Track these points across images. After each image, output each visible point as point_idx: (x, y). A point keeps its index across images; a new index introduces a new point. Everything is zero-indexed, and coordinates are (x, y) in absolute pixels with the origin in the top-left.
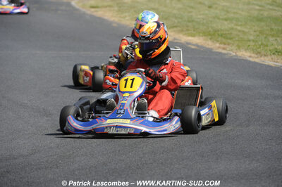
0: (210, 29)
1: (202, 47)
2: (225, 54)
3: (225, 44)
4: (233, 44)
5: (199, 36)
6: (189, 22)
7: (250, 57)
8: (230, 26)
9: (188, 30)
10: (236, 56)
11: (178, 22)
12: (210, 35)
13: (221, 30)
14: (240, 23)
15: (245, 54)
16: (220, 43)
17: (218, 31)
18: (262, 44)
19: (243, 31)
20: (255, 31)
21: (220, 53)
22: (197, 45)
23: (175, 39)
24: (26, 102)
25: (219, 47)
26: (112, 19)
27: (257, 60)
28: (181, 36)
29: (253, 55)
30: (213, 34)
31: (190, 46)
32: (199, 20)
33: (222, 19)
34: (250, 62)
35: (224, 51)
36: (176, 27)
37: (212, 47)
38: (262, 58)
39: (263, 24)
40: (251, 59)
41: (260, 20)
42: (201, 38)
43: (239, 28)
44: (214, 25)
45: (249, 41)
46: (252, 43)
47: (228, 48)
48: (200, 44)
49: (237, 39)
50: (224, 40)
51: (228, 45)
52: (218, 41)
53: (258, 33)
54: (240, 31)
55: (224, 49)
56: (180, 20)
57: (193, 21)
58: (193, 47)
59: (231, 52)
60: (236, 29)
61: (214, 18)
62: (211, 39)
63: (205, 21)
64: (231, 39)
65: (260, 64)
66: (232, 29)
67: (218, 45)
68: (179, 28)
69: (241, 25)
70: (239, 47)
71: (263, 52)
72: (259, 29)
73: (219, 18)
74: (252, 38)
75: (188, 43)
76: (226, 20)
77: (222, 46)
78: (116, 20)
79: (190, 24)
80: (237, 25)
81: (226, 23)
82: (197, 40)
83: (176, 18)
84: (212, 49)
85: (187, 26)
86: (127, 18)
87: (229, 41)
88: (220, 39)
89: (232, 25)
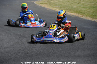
1: (75, 16)
2: (82, 18)
3: (82, 15)
5: (74, 12)
6: (72, 8)
7: (90, 19)
8: (84, 9)
9: (71, 11)
10: (86, 19)
11: (68, 8)
16: (81, 15)
17: (80, 11)
18: (94, 15)
19: (89, 11)
21: (81, 18)
22: (74, 15)
24: (18, 33)
25: (81, 16)
26: (47, 7)
28: (69, 12)
29: (91, 19)
31: (71, 16)
32: (74, 8)
33: (82, 7)
34: (90, 21)
36: (67, 10)
38: (94, 20)
40: (91, 20)
42: (75, 13)
43: (87, 10)
44: (79, 9)
45: (90, 14)
46: (91, 15)
47: (84, 16)
49: (86, 13)
50: (82, 14)
51: (84, 15)
53: (93, 12)
54: (87, 11)
55: (82, 17)
57: (73, 8)
58: (72, 16)
60: (86, 10)
61: (79, 7)
62: (78, 14)
63: (76, 8)
64: (84, 13)
66: (85, 10)
67: (80, 15)
68: (68, 10)
69: (88, 9)
70: (87, 16)
71: (94, 18)
72: (93, 10)
73: (81, 7)
74: (91, 13)
75: (71, 15)
76: (83, 7)
77: (82, 16)
79: (72, 9)
81: (83, 8)
83: (67, 7)
84: (78, 17)
86: (52, 7)
88: (81, 13)
89: (85, 9)
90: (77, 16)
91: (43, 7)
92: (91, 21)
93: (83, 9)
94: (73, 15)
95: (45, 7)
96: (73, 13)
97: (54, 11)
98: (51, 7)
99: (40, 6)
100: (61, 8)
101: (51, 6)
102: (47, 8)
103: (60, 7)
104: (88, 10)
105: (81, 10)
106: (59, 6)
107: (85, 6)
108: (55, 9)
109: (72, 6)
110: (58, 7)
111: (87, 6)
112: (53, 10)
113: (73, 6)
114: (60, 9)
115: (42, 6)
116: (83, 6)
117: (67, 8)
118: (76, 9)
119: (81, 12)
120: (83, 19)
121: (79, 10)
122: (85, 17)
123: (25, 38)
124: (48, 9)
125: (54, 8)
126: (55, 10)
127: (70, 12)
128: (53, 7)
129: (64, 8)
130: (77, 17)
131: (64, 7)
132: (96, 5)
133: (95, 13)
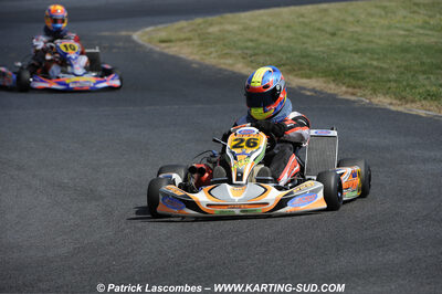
91: (173, 57)
92: (393, 112)
93: (357, 60)
94: (310, 87)
95: (182, 56)
97: (226, 70)
98: (211, 53)
99: (162, 54)
100: (253, 58)
101: (207, 52)
102: (192, 62)
103: (249, 52)
104: (381, 64)
105: (347, 63)
106: (247, 48)
107: (364, 45)
108: (230, 61)
109: (306, 48)
110: (240, 52)
111: (373, 46)
112: (221, 69)
113: (309, 46)
114: (251, 61)
115: (166, 51)
116: (355, 48)
117: (284, 57)
118: (323, 60)
119: (347, 71)
120: (356, 105)
121: (336, 64)
122: (364, 96)
124: (194, 66)
125: (222, 61)
126: (230, 68)
127: (296, 75)
128: (220, 57)
129: (268, 58)
130: (330, 95)
131: (269, 54)
132: (414, 41)
133: (413, 76)
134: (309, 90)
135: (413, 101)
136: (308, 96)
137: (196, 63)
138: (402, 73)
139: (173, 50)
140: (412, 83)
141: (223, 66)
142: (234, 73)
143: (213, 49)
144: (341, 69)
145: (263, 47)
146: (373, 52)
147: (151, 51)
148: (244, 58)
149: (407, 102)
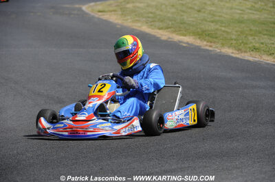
0: (199, 30)
1: (192, 45)
2: (211, 51)
3: (211, 42)
4: (218, 42)
5: (190, 35)
6: (181, 23)
7: (233, 53)
8: (215, 27)
9: (180, 31)
10: (221, 52)
11: (172, 24)
12: (199, 35)
13: (208, 30)
14: (224, 25)
15: (228, 51)
16: (208, 42)
17: (206, 31)
18: (242, 42)
19: (227, 33)
20: (237, 31)
21: (207, 50)
22: (187, 43)
23: (169, 38)
24: (42, 91)
25: (206, 45)
26: (116, 22)
27: (238, 56)
28: (174, 35)
29: (234, 51)
30: (202, 34)
31: (181, 44)
32: (189, 22)
33: (209, 22)
34: (233, 57)
35: (210, 49)
36: (170, 28)
37: (201, 44)
38: (243, 54)
39: (244, 25)
40: (234, 55)
41: (240, 22)
43: (223, 29)
44: (203, 27)
45: (232, 40)
46: (234, 42)
47: (214, 45)
48: (190, 42)
49: (221, 38)
50: (211, 39)
51: (214, 43)
52: (205, 40)
53: (239, 33)
54: (224, 31)
55: (211, 46)
56: (173, 22)
57: (184, 23)
58: (184, 45)
59: (216, 49)
60: (221, 30)
61: (202, 20)
62: (199, 38)
63: (194, 23)
64: (216, 38)
65: (241, 59)
66: (217, 29)
67: (205, 43)
68: (172, 29)
69: (225, 27)
70: (223, 45)
71: (243, 49)
72: (240, 30)
73: (206, 21)
74: (234, 37)
75: (180, 42)
76: (212, 22)
77: (209, 44)
78: (120, 22)
79: (182, 26)
80: (221, 26)
81: (212, 24)
82: (188, 39)
83: (171, 20)
84: (200, 46)
85: (180, 28)
86: (129, 21)
87: (215, 40)
88: (207, 38)
89: (217, 27)
90: (197, 44)
91: (106, 21)
93: (212, 27)
94: (185, 41)
95: (111, 20)
96: (185, 36)
97: (136, 30)
98: (127, 20)
99: (99, 19)
100: (152, 23)
101: (125, 18)
102: (116, 24)
103: (150, 20)
104: (227, 30)
105: (207, 28)
106: (149, 17)
107: (217, 18)
108: (139, 24)
109: (183, 19)
110: (144, 19)
111: (222, 19)
112: (133, 29)
113: (185, 17)
114: (151, 25)
115: (102, 17)
116: (212, 19)
117: (170, 23)
118: (193, 26)
119: (207, 33)
120: (212, 53)
121: (200, 28)
122: (217, 47)
123: (60, 103)
125: (134, 24)
126: (138, 29)
127: (177, 34)
128: (133, 22)
129: (161, 24)
130: (197, 46)
131: (162, 21)
132: (246, 17)
133: (245, 37)
134: (184, 43)
135: (245, 52)
136: (184, 47)
137: (119, 25)
138: (239, 35)
139: (106, 17)
140: (245, 41)
141: (135, 27)
142: (141, 31)
143: (129, 17)
144: (204, 31)
145: (158, 17)
146: (222, 22)
147: (93, 17)
148: (147, 23)
149: (242, 52)
